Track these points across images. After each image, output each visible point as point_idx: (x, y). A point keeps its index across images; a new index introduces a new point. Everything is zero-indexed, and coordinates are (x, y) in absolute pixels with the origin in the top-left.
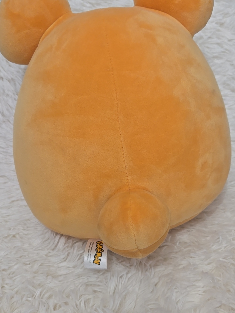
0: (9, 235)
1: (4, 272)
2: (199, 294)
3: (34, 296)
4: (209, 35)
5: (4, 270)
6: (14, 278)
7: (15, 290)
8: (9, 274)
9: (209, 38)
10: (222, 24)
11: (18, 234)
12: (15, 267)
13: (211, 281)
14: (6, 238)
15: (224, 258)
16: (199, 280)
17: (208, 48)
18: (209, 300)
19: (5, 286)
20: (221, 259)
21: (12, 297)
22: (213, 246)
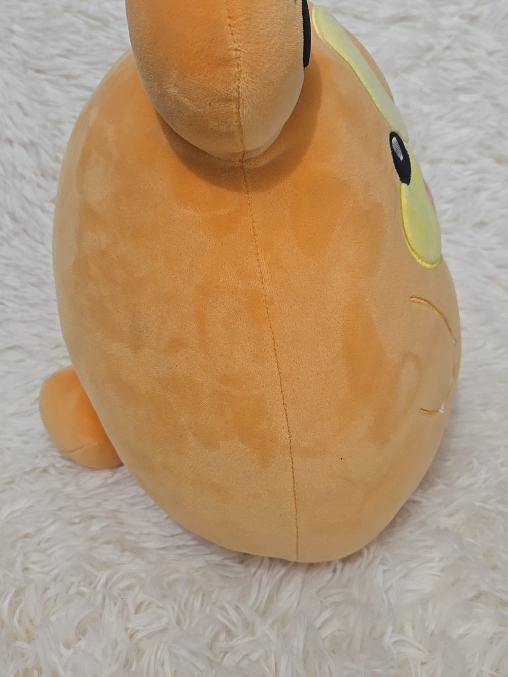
0: (34, 469)
1: (28, 540)
2: (433, 575)
3: (93, 585)
4: (446, 42)
5: (27, 536)
6: (49, 552)
7: (54, 573)
8: (39, 544)
9: (448, 48)
10: (473, 20)
11: (53, 466)
12: (52, 529)
13: (456, 546)
14: (29, 473)
15: (483, 502)
16: (432, 547)
17: (445, 69)
18: (453, 585)
19: (30, 566)
20: (477, 504)
21: (46, 589)
22: (458, 478)
